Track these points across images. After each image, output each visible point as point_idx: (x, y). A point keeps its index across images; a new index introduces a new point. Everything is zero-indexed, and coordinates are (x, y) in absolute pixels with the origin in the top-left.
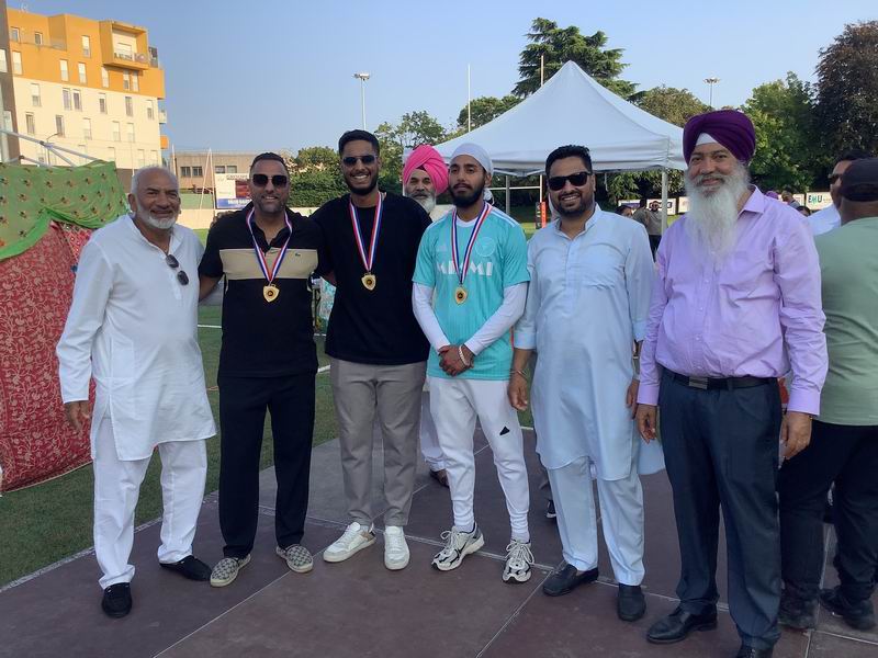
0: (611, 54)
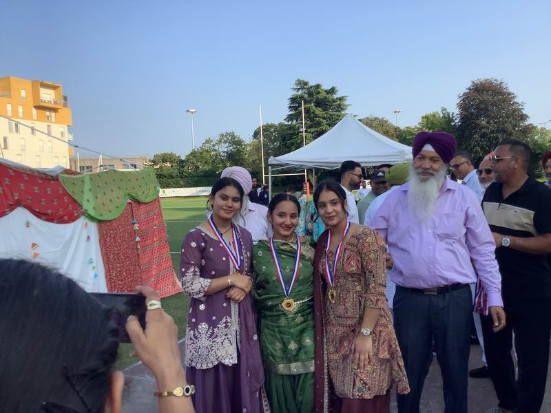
0: (340, 99)
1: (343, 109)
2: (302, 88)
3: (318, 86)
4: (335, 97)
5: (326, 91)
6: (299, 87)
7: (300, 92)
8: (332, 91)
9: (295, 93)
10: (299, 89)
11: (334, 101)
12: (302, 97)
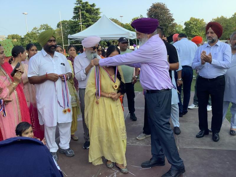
0: (97, 9)
1: (99, 14)
2: (79, 3)
3: (87, 3)
4: (95, 8)
5: (90, 5)
6: (78, 3)
7: (78, 5)
8: (93, 5)
9: (76, 5)
10: (78, 4)
11: (94, 10)
12: (79, 8)
